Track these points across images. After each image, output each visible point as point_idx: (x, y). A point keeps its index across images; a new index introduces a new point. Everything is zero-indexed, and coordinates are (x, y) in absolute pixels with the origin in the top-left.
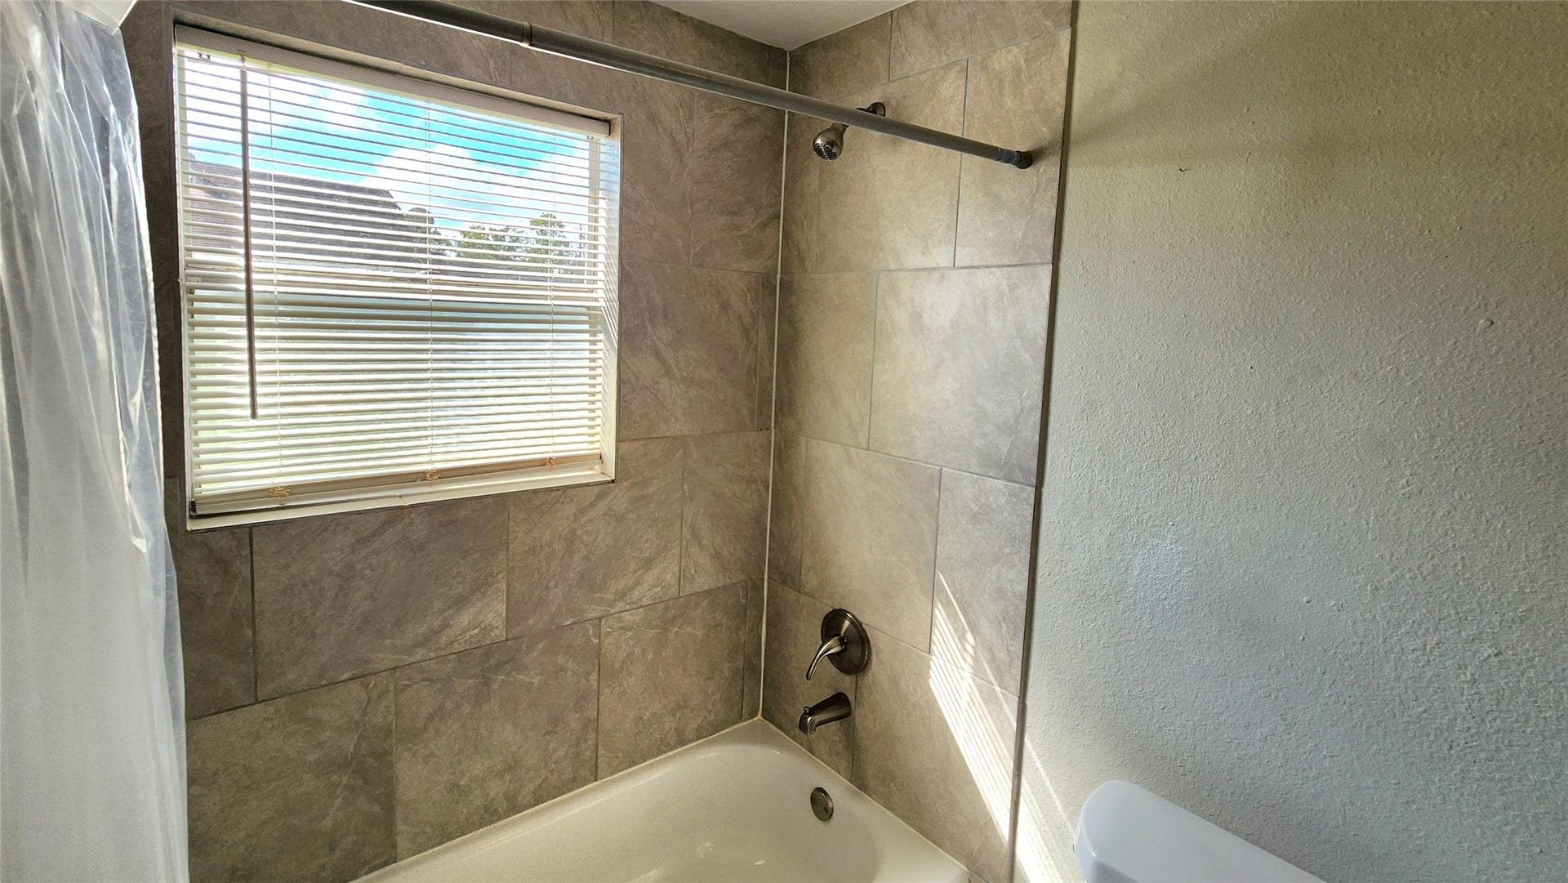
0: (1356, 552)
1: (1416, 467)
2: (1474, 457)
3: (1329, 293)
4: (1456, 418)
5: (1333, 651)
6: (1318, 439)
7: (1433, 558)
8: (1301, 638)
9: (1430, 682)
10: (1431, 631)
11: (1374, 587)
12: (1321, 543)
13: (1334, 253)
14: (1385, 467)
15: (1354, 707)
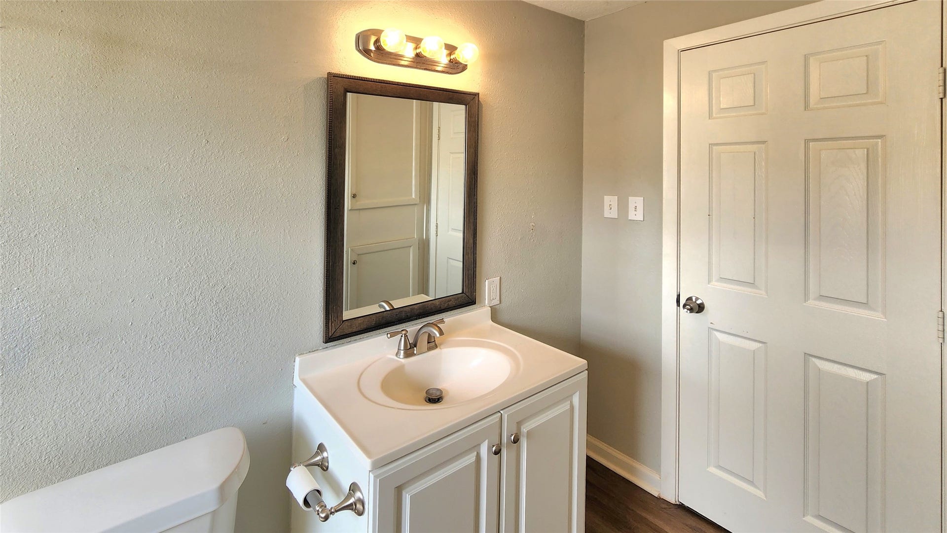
0: (158, 263)
1: (183, 212)
2: (207, 203)
3: (128, 124)
4: (198, 186)
5: (150, 322)
6: (129, 207)
7: (195, 254)
8: (130, 323)
9: (200, 313)
10: (197, 289)
11: (169, 279)
12: (137, 265)
13: (128, 102)
14: (168, 215)
15: (164, 347)
